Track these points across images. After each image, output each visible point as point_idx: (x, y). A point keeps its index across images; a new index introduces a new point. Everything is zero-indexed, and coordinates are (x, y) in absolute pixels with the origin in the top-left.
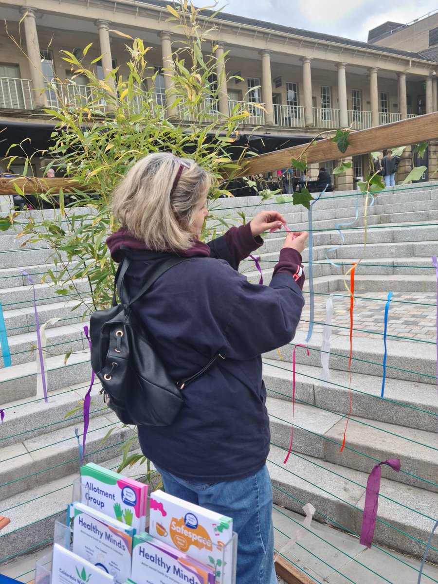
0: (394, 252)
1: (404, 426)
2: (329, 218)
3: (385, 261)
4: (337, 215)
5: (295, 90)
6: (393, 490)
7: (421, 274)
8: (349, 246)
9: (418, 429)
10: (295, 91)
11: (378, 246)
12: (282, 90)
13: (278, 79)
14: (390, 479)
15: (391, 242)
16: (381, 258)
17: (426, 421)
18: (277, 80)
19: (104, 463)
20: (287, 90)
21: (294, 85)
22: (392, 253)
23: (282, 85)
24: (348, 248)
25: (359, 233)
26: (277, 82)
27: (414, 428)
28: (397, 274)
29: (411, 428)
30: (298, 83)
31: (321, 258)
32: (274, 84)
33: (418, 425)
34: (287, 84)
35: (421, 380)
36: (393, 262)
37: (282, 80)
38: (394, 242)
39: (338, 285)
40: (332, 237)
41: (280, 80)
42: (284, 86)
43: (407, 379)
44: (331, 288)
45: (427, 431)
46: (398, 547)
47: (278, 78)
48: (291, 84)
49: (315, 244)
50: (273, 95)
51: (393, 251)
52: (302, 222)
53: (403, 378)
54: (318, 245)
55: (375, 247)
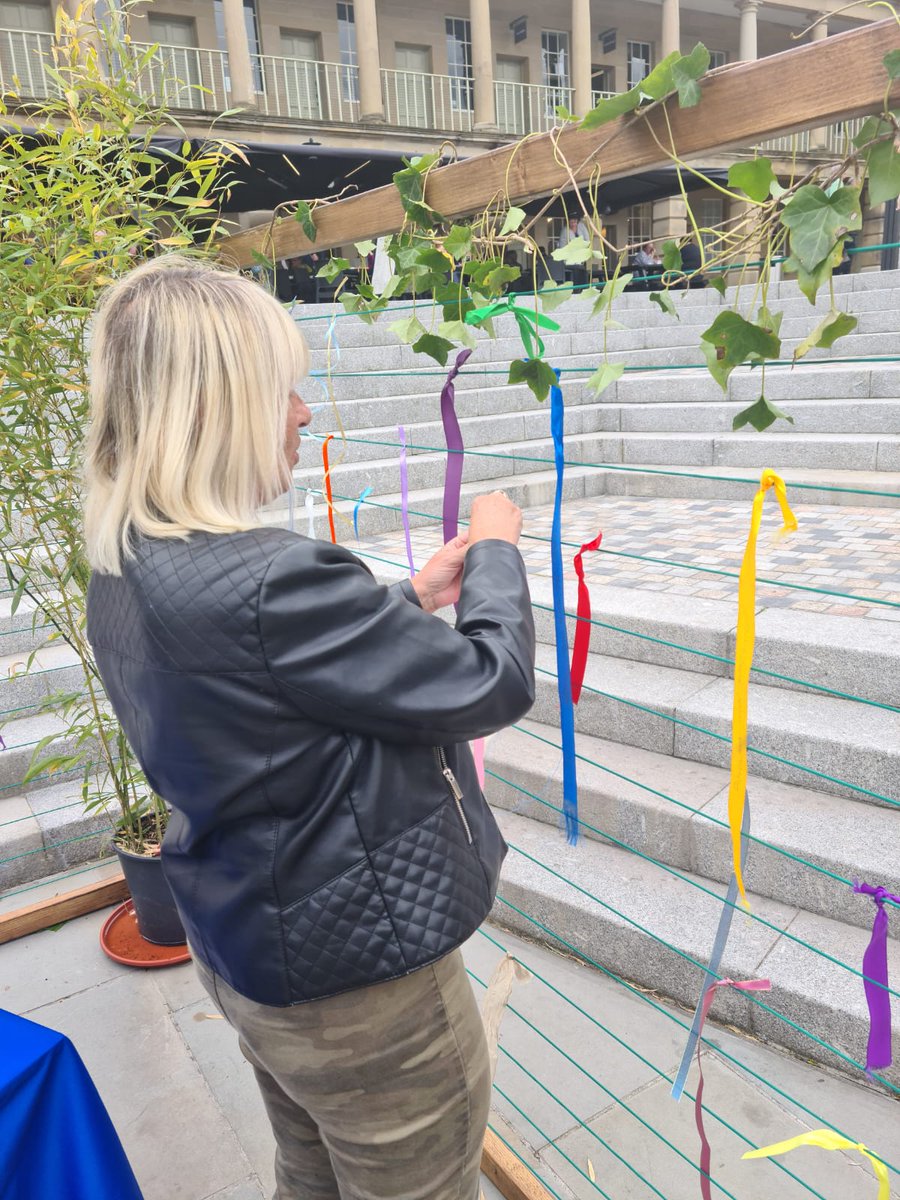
0: (724, 421)
1: (590, 735)
2: (633, 347)
3: (700, 439)
4: (649, 341)
5: (646, 57)
6: (535, 837)
7: (761, 466)
8: (643, 406)
9: (610, 740)
10: (647, 61)
11: (695, 409)
12: (617, 59)
13: (611, 33)
14: (538, 820)
15: (727, 401)
16: (699, 432)
17: (622, 727)
18: (607, 35)
19: (71, 782)
20: (630, 59)
21: (645, 48)
22: (721, 423)
23: (617, 46)
24: (641, 410)
25: (668, 381)
26: (605, 39)
27: (605, 739)
28: (719, 465)
29: (600, 737)
30: (653, 43)
31: (589, 429)
32: (600, 44)
33: (610, 733)
34: (629, 44)
35: (643, 658)
36: (713, 441)
37: (618, 37)
38: (731, 401)
39: (605, 484)
40: (619, 388)
41: (613, 37)
42: (621, 50)
43: (622, 656)
44: (588, 490)
45: (623, 743)
46: (516, 925)
47: (610, 30)
48: (638, 45)
49: (585, 401)
50: (593, 72)
51: (722, 417)
52: (572, 354)
53: (614, 654)
54: (592, 403)
55: (691, 409)
